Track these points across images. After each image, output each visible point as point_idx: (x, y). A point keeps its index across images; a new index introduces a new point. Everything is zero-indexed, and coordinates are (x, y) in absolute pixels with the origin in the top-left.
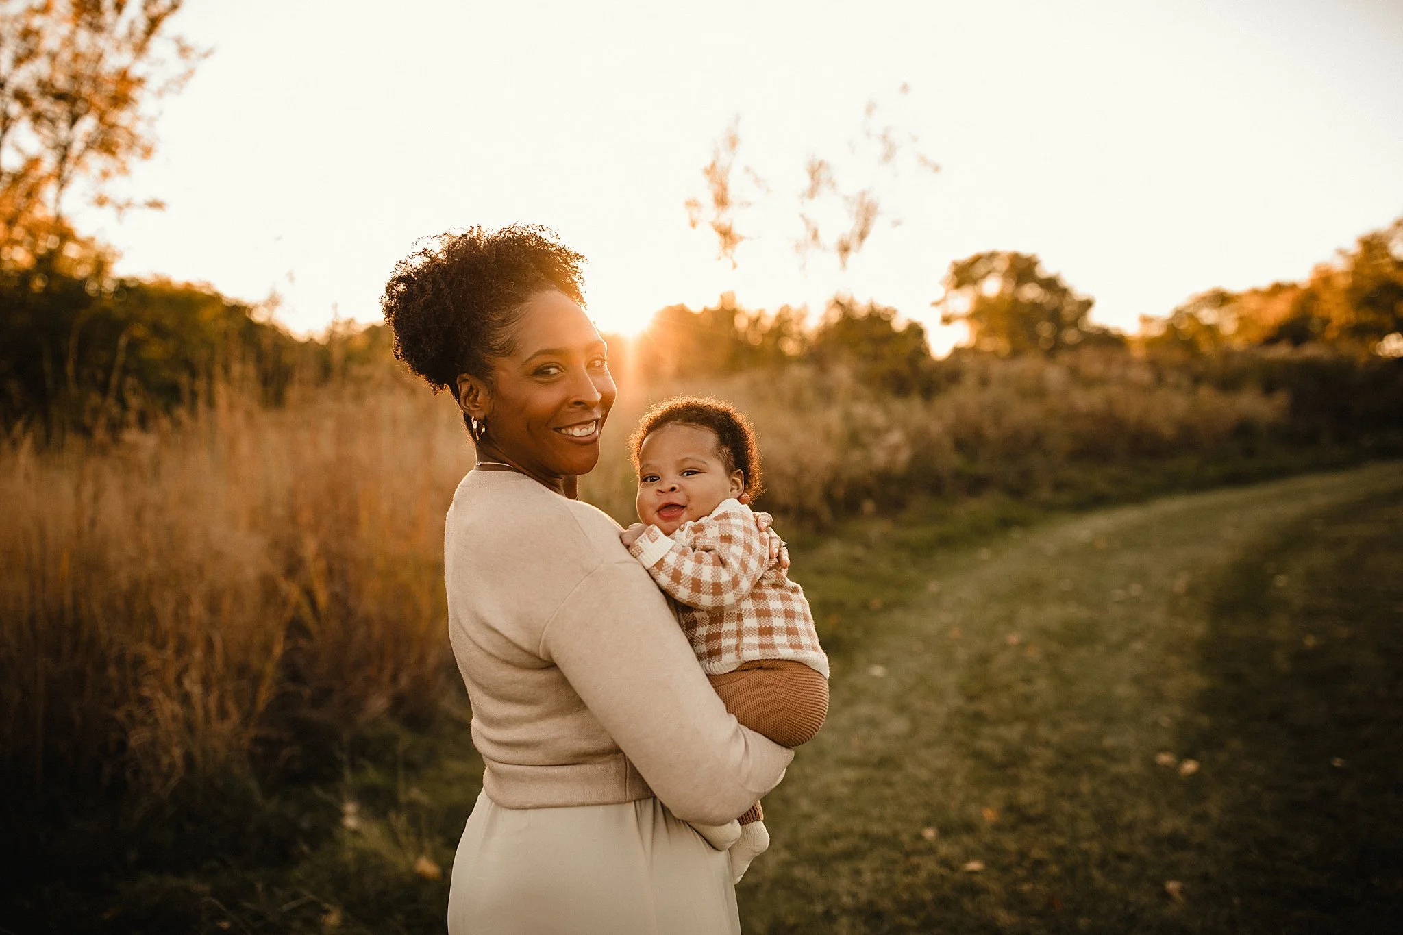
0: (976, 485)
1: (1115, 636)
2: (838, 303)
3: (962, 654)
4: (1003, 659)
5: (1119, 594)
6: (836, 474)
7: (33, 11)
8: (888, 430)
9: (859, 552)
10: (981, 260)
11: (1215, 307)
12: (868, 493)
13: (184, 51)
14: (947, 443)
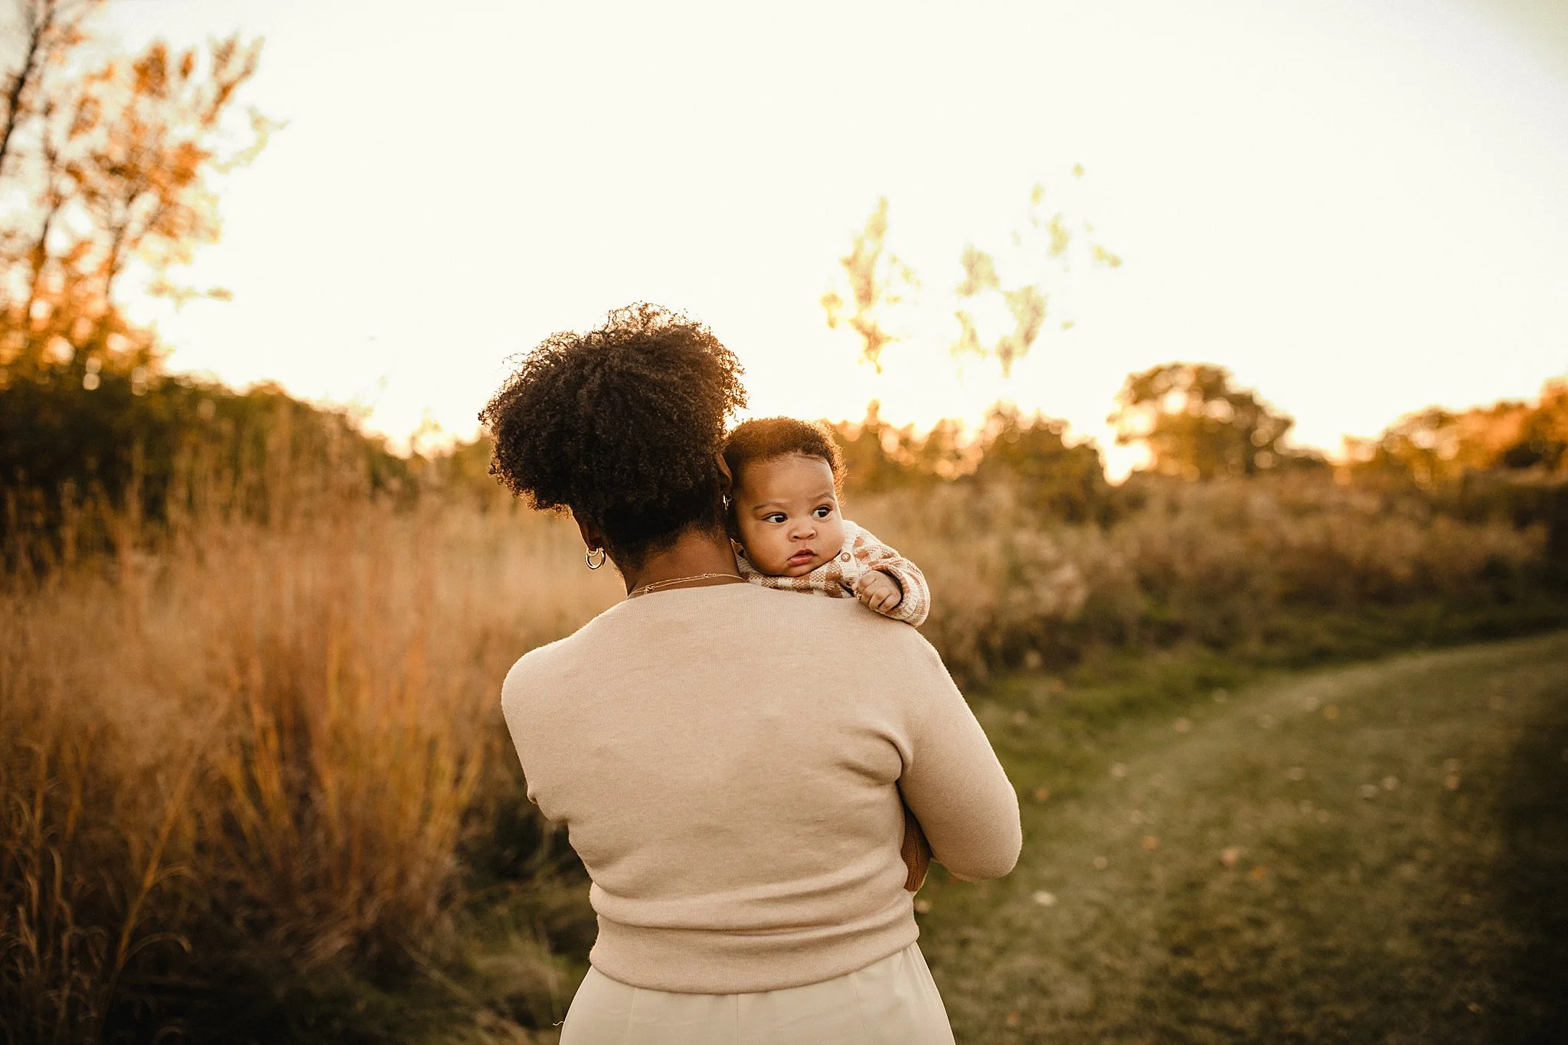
0: (1169, 634)
1: (1374, 856)
2: (999, 414)
3: (1160, 875)
4: (1219, 886)
5: (1369, 790)
6: (993, 617)
7: (92, 78)
8: (1057, 565)
9: (1020, 718)
10: (1161, 373)
11: (1432, 429)
12: (1033, 643)
13: (258, 122)
14: (1130, 577)
